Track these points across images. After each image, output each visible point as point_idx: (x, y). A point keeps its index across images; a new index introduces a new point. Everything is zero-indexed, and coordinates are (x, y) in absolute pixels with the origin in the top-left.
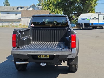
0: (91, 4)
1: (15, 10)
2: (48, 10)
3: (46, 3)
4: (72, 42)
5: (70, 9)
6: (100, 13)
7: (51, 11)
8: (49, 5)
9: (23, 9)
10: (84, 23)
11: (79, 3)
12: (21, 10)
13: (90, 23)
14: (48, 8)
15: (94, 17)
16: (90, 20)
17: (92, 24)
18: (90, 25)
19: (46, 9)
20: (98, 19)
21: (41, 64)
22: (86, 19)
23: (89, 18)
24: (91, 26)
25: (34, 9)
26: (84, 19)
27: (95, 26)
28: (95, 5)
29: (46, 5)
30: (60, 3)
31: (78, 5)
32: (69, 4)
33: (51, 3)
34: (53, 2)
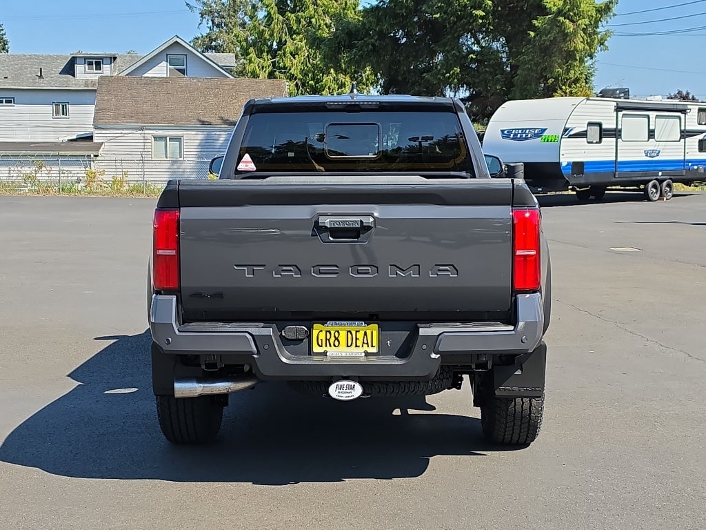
0: (566, 35)
1: (54, 80)
2: (271, 75)
3: (261, 33)
4: (519, 253)
5: (428, 70)
6: (626, 93)
7: (292, 84)
8: (281, 44)
9: (106, 69)
10: (526, 165)
11: (487, 33)
12: (94, 76)
13: (564, 164)
14: (274, 64)
15: (590, 124)
16: (566, 142)
17: (578, 167)
18: (566, 173)
19: (263, 75)
20: (616, 133)
21: (333, 391)
22: (536, 136)
23: (554, 131)
24: (568, 183)
25: (182, 71)
26: (521, 139)
27: (593, 180)
28: (590, 45)
29: (260, 45)
30: (358, 31)
31: (478, 42)
32: (420, 39)
33: (291, 32)
34: (310, 23)
